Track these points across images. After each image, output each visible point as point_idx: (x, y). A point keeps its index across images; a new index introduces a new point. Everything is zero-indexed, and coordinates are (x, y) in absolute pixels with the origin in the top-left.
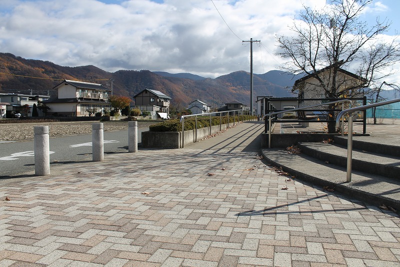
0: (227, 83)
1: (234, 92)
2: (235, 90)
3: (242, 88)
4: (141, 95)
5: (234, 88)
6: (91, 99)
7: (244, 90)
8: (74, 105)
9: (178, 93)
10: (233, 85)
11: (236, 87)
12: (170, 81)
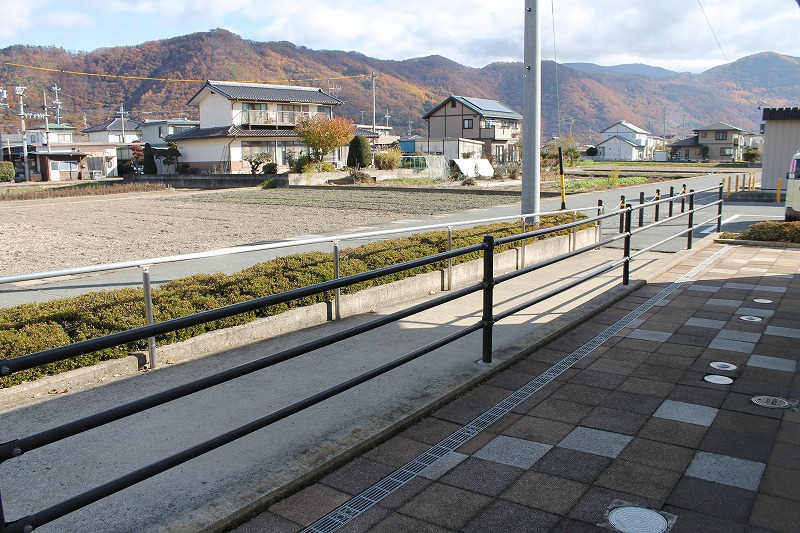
0: (729, 83)
1: (744, 102)
2: (747, 98)
3: (764, 92)
4: (441, 112)
5: (746, 93)
6: (273, 127)
7: (771, 96)
8: (224, 142)
9: (616, 107)
10: (743, 85)
11: (750, 91)
12: (599, 81)
